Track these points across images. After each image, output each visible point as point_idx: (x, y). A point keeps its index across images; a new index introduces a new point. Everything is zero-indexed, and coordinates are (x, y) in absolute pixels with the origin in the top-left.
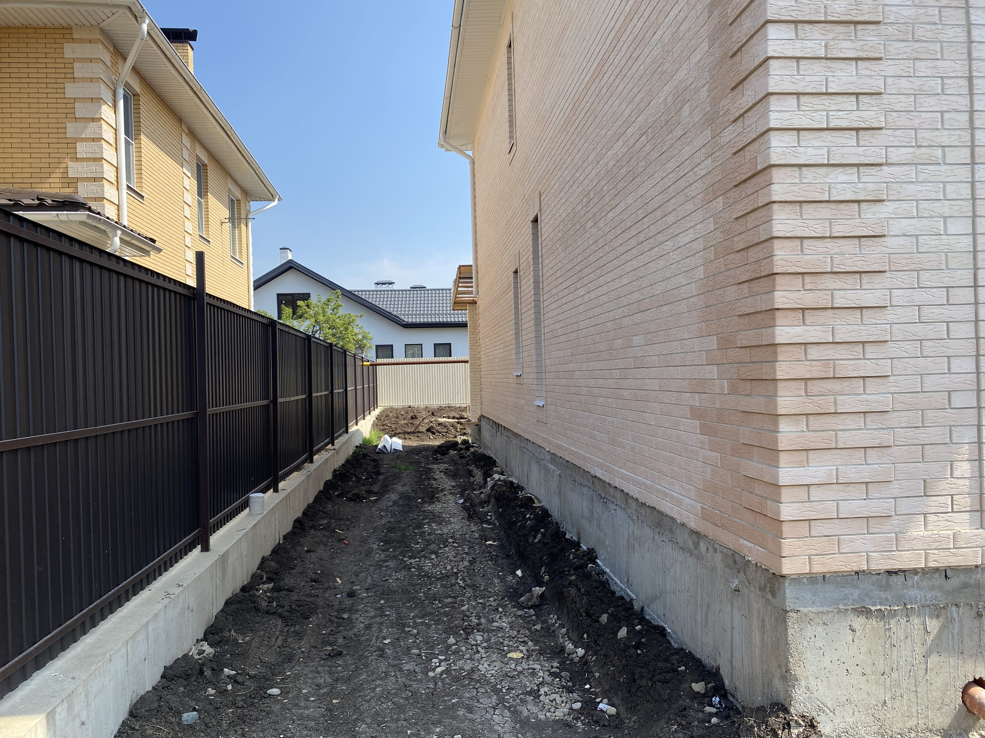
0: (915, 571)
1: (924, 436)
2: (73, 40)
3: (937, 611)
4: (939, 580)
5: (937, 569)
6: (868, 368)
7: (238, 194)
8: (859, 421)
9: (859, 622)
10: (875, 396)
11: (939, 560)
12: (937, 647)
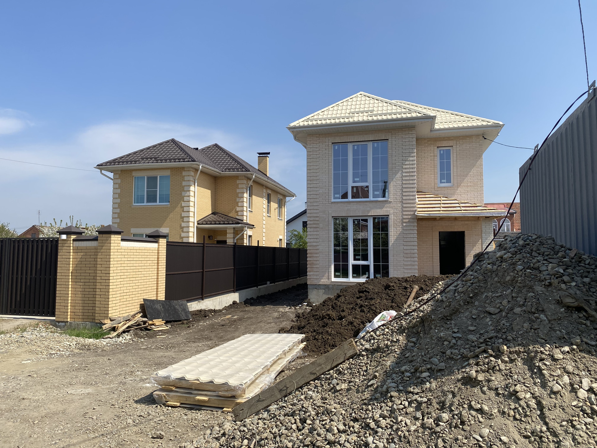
3: (324, 289)
5: (324, 285)
6: (317, 263)
7: (281, 197)
9: (315, 290)
10: (318, 266)
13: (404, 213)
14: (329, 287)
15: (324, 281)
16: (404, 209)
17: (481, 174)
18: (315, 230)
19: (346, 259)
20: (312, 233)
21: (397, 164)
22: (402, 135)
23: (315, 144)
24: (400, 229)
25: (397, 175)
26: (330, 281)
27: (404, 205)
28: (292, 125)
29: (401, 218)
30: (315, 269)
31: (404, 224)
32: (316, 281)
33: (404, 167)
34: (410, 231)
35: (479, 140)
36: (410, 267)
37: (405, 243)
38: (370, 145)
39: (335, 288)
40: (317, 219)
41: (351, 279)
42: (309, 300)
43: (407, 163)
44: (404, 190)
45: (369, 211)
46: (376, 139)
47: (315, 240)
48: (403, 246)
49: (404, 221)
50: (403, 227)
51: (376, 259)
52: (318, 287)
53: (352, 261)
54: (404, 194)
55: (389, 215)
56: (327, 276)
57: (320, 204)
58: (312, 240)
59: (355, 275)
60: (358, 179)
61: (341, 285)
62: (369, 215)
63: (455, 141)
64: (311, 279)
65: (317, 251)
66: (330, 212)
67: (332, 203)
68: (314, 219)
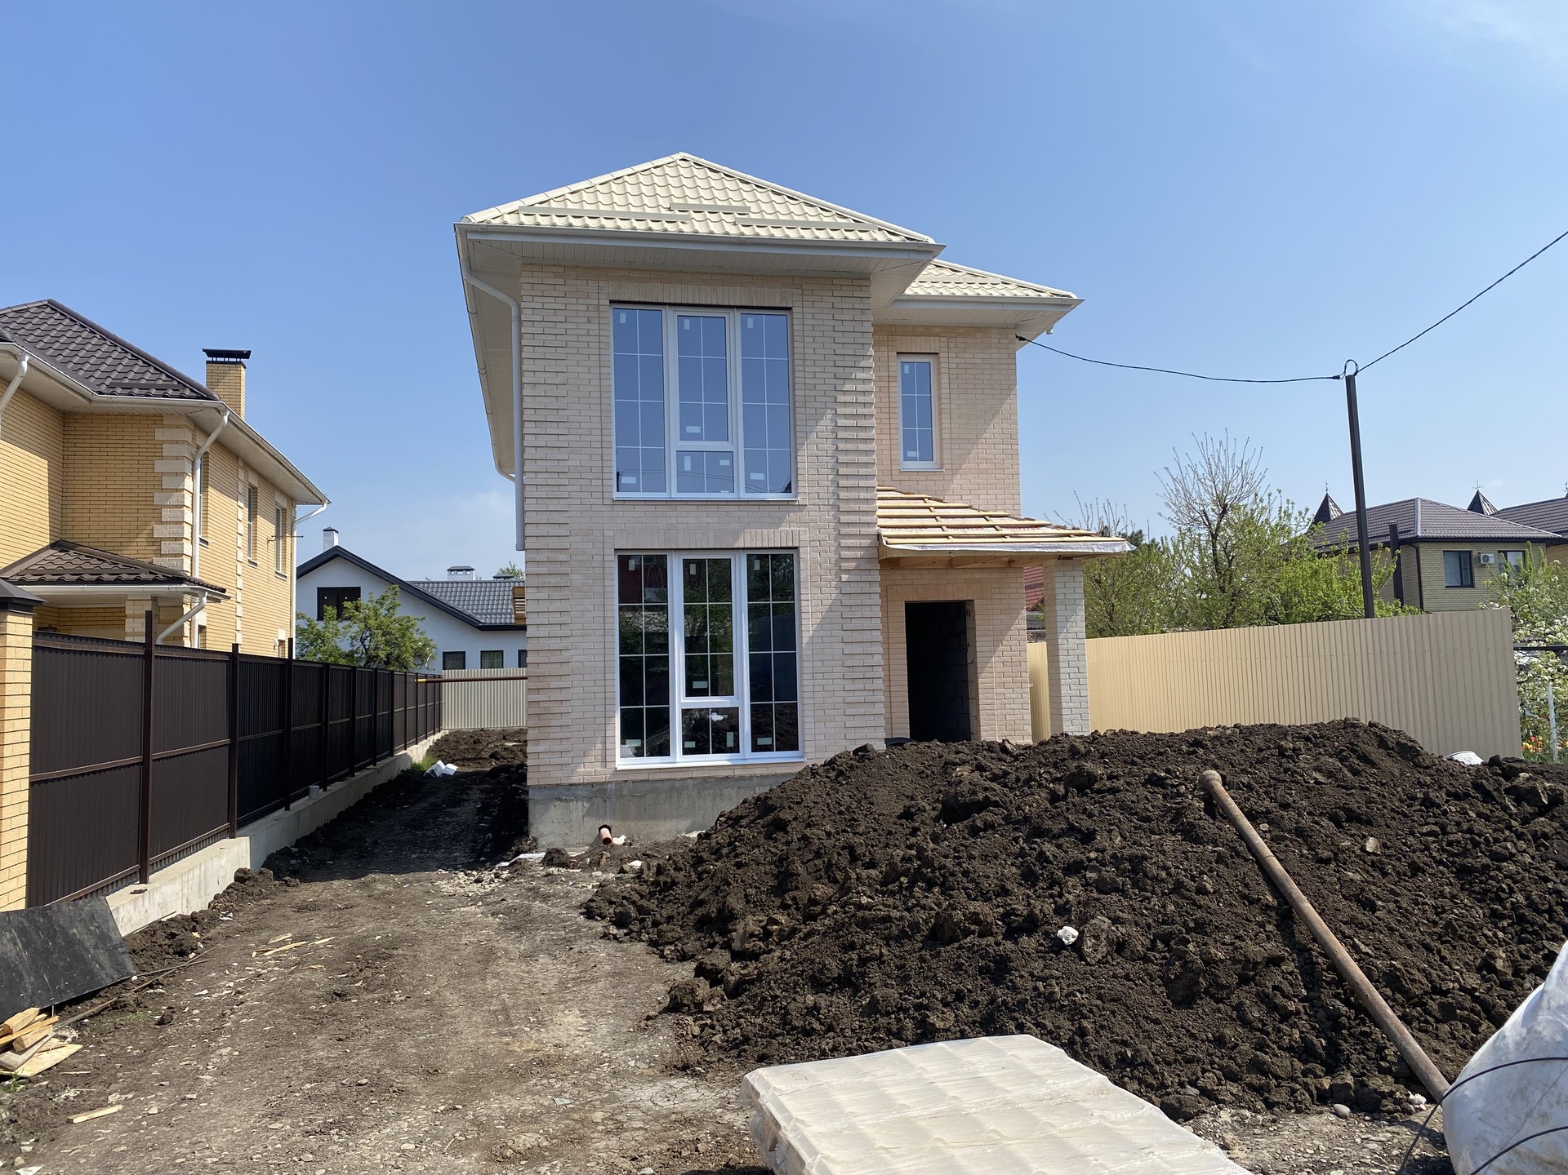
0: (580, 784)
1: (584, 734)
2: (163, 426)
3: (589, 799)
4: (589, 788)
5: (589, 784)
6: (562, 710)
7: (284, 504)
8: (559, 729)
9: (557, 803)
10: (566, 720)
11: (588, 779)
12: (588, 814)
13: (844, 542)
14: (606, 790)
15: (588, 771)
16: (844, 530)
17: (1012, 439)
18: (556, 595)
19: (660, 690)
20: (543, 606)
21: (818, 387)
22: (833, 300)
23: (553, 300)
24: (831, 592)
25: (822, 423)
26: (609, 770)
27: (844, 518)
28: (478, 218)
29: (833, 556)
30: (556, 729)
31: (845, 577)
32: (559, 774)
33: (841, 398)
34: (861, 596)
35: (1006, 341)
36: (862, 711)
37: (848, 636)
38: (734, 319)
39: (625, 792)
40: (563, 557)
41: (678, 760)
42: (535, 840)
43: (848, 387)
44: (843, 470)
45: (736, 535)
46: (755, 304)
47: (557, 631)
48: (842, 645)
49: (845, 565)
50: (841, 585)
51: (759, 689)
52: (565, 792)
53: (680, 701)
54: (843, 483)
55: (796, 548)
56: (599, 752)
57: (572, 508)
58: (544, 631)
59: (691, 745)
60: (694, 429)
61: (648, 781)
62: (736, 546)
63: (945, 339)
64: (542, 769)
65: (564, 669)
66: (607, 533)
67: (615, 502)
68: (553, 556)
